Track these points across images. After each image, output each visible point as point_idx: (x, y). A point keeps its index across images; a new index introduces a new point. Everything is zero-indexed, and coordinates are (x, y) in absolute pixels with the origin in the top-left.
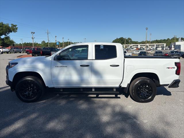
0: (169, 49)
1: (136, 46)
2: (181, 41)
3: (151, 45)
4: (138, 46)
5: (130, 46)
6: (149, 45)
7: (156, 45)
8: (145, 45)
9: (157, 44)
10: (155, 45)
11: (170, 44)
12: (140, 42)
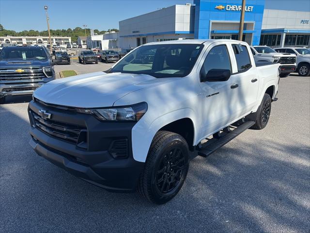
0: (78, 46)
1: (17, 39)
2: (95, 35)
3: (46, 39)
4: (21, 39)
5: (5, 40)
6: (44, 39)
7: (56, 39)
8: (36, 39)
9: (56, 37)
10: (54, 40)
11: (76, 38)
12: (20, 33)
